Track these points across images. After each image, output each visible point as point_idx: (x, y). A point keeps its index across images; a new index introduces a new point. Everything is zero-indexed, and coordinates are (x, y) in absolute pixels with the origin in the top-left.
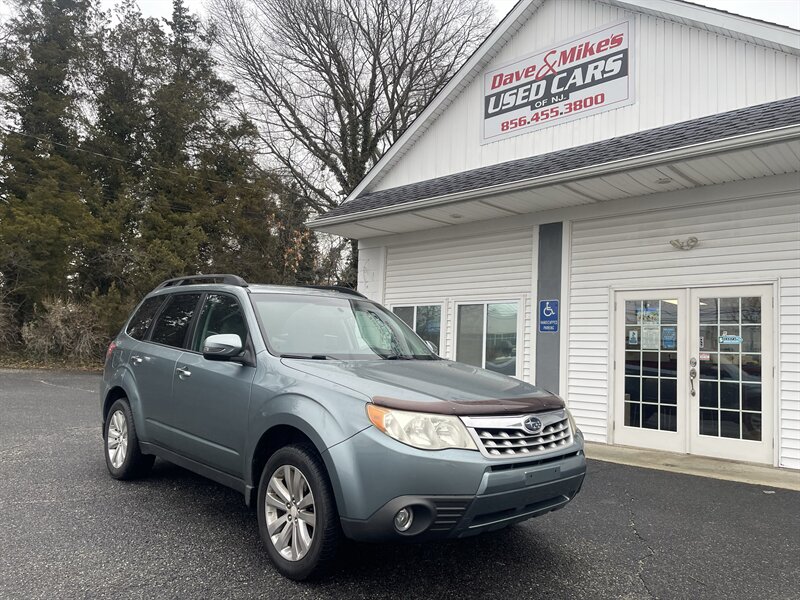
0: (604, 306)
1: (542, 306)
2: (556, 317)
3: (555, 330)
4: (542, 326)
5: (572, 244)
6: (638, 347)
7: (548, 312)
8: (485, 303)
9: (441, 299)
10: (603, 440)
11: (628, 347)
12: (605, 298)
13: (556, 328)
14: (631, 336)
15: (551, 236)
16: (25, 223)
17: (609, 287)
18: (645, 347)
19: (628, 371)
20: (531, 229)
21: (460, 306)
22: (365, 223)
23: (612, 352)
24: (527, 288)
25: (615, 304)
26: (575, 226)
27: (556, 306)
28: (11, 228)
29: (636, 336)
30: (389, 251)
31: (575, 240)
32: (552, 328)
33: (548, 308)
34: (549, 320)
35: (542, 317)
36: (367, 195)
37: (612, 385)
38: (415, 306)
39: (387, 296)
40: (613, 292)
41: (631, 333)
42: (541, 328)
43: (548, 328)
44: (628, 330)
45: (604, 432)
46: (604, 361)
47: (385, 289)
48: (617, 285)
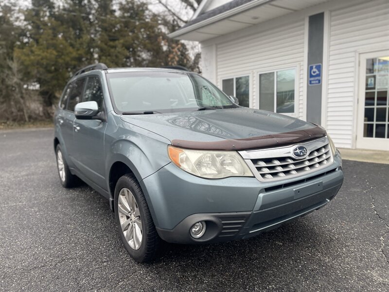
0: (352, 64)
1: (310, 69)
2: (319, 75)
3: (319, 83)
4: (310, 81)
5: (330, 26)
6: (374, 88)
7: (314, 72)
8: (275, 71)
9: (249, 72)
10: (349, 147)
11: (367, 89)
12: (353, 59)
13: (320, 81)
14: (369, 82)
15: (316, 22)
17: (355, 51)
18: (379, 87)
19: (366, 104)
20: (303, 20)
21: (260, 75)
22: (201, 30)
23: (356, 93)
24: (301, 59)
25: (359, 62)
26: (333, 13)
27: (319, 68)
29: (373, 82)
30: (219, 46)
31: (333, 23)
32: (317, 82)
33: (314, 70)
34: (315, 77)
35: (311, 76)
36: (204, 13)
37: (356, 113)
38: (235, 78)
39: (219, 74)
40: (358, 55)
41: (369, 80)
42: (310, 83)
43: (314, 82)
44: (367, 78)
45: (350, 142)
46: (351, 99)
47: (217, 69)
48: (360, 49)
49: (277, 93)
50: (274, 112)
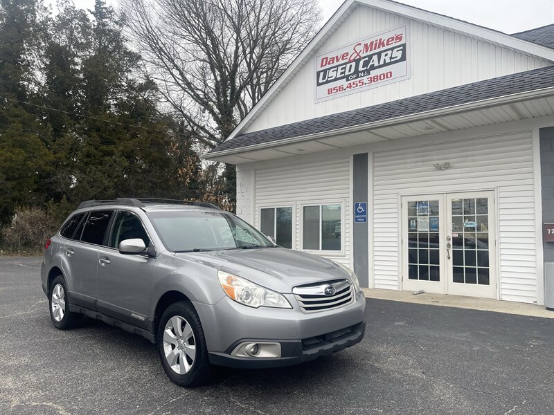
0: (395, 206)
1: (356, 206)
2: (365, 213)
3: (365, 221)
4: (357, 218)
5: (374, 167)
6: (416, 230)
7: (360, 210)
8: (321, 205)
9: (292, 203)
10: (396, 288)
11: (409, 231)
12: (395, 201)
13: (366, 220)
14: (411, 224)
15: (361, 162)
17: (397, 194)
18: (420, 230)
19: (410, 245)
20: (348, 157)
21: (304, 207)
22: (242, 155)
23: (400, 234)
24: (346, 195)
25: (402, 204)
26: (376, 155)
27: (365, 206)
29: (414, 224)
30: (257, 172)
31: (376, 164)
32: (363, 220)
33: (360, 207)
34: (361, 215)
35: (356, 213)
36: (241, 135)
37: (400, 254)
38: (276, 208)
39: (257, 202)
40: (400, 197)
41: (411, 222)
42: (356, 220)
43: (360, 220)
44: (409, 220)
45: (396, 283)
46: (396, 240)
47: (255, 197)
48: (402, 192)
50: (319, 249)
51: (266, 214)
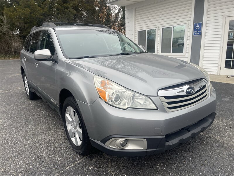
0: (221, 24)
1: (195, 25)
2: (201, 29)
3: (200, 34)
4: (195, 33)
7: (197, 28)
8: (173, 26)
9: (156, 26)
10: (216, 74)
11: (229, 39)
12: (221, 20)
13: (200, 33)
14: (230, 35)
16: (20, 12)
17: (223, 16)
19: (228, 48)
21: (163, 29)
23: (222, 41)
24: (189, 19)
25: (225, 22)
27: (201, 25)
28: (16, 14)
30: (136, 9)
32: (199, 34)
33: (197, 26)
34: (198, 30)
35: (195, 29)
37: (221, 54)
38: (146, 30)
39: (136, 27)
40: (224, 18)
41: (231, 33)
42: (194, 34)
43: (197, 34)
44: (229, 32)
45: (216, 71)
46: (219, 45)
47: (135, 24)
48: (226, 14)
49: (173, 38)
50: (170, 52)
51: (141, 34)
